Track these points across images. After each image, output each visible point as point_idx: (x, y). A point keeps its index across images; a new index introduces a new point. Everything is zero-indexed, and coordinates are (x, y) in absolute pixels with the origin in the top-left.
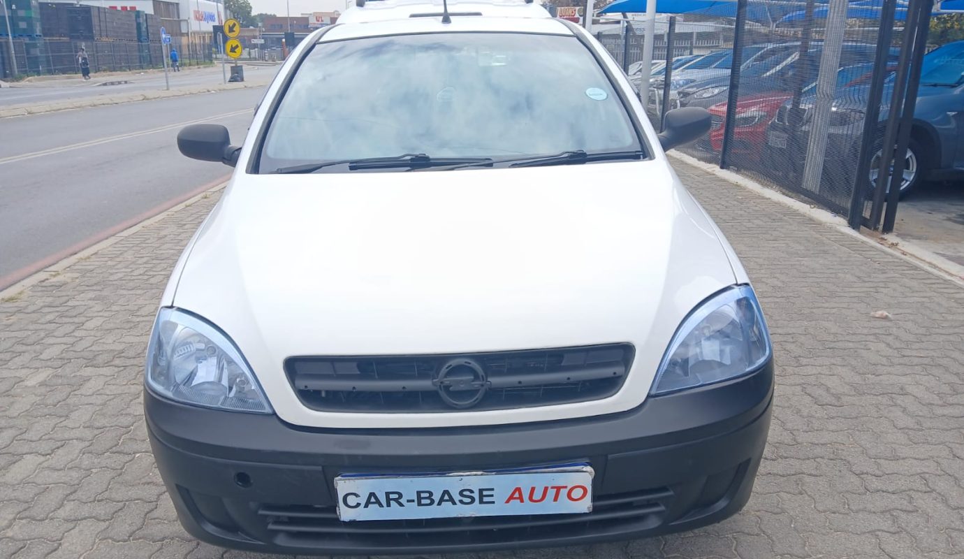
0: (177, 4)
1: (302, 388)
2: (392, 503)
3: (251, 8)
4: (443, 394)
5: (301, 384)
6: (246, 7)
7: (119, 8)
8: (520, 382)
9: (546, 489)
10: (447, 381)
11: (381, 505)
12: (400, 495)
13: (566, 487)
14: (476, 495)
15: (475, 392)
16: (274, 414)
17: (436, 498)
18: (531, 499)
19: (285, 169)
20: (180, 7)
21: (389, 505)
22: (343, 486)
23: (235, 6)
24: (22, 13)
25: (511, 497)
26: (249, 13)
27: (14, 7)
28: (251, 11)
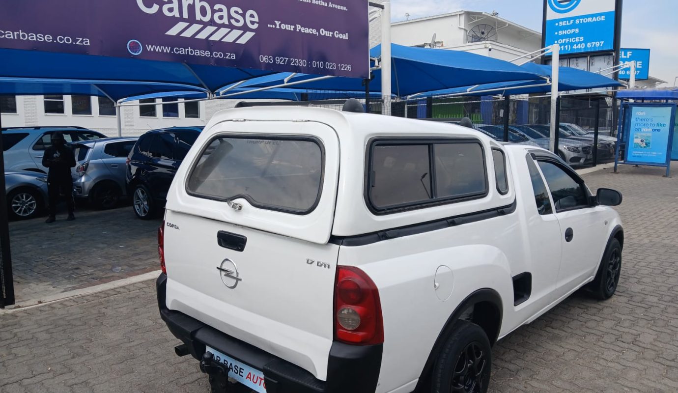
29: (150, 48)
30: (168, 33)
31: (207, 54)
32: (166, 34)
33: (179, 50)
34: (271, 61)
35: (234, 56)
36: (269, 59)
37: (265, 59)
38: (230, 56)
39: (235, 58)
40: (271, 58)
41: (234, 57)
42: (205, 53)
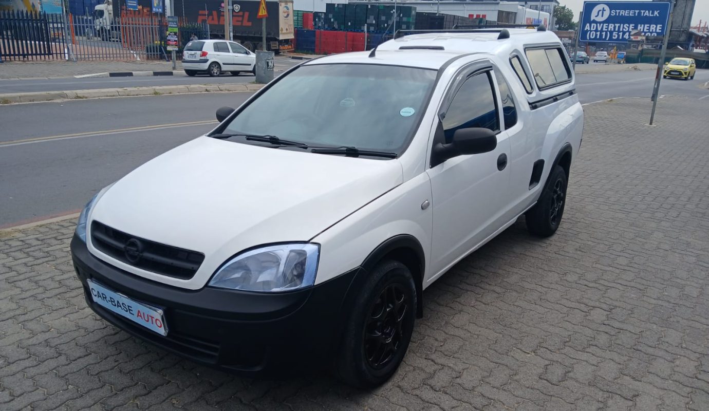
0: (516, 13)
3: (573, 16)
6: (569, 15)
7: (475, 17)
20: (517, 15)
23: (561, 15)
24: (405, 19)
26: (570, 19)
27: (401, 15)
28: (572, 18)
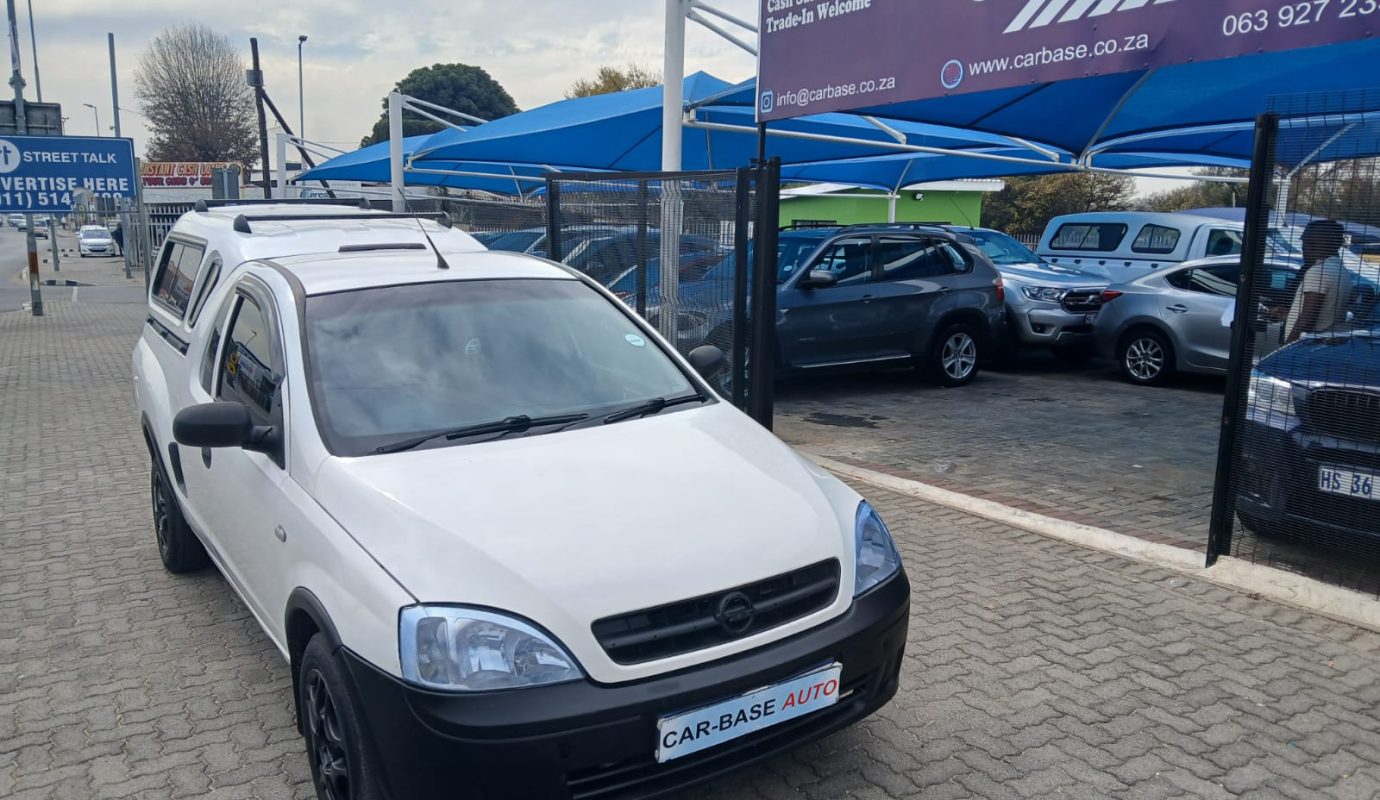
1: (610, 646)
2: (702, 733)
4: (725, 626)
5: (610, 643)
8: (776, 604)
9: (810, 689)
10: (728, 613)
11: (692, 738)
12: (708, 723)
13: (822, 684)
14: (762, 709)
15: (746, 620)
16: (588, 679)
17: (733, 720)
18: (800, 702)
19: (387, 447)
21: (698, 736)
22: (667, 726)
25: (787, 704)
29: (975, 69)
30: (1008, 30)
31: (1080, 51)
32: (1006, 31)
33: (1023, 60)
34: (1260, 24)
35: (1146, 40)
36: (1255, 21)
37: (1240, 24)
38: (1133, 44)
39: (1146, 45)
40: (1262, 15)
41: (1143, 42)
42: (1074, 51)
